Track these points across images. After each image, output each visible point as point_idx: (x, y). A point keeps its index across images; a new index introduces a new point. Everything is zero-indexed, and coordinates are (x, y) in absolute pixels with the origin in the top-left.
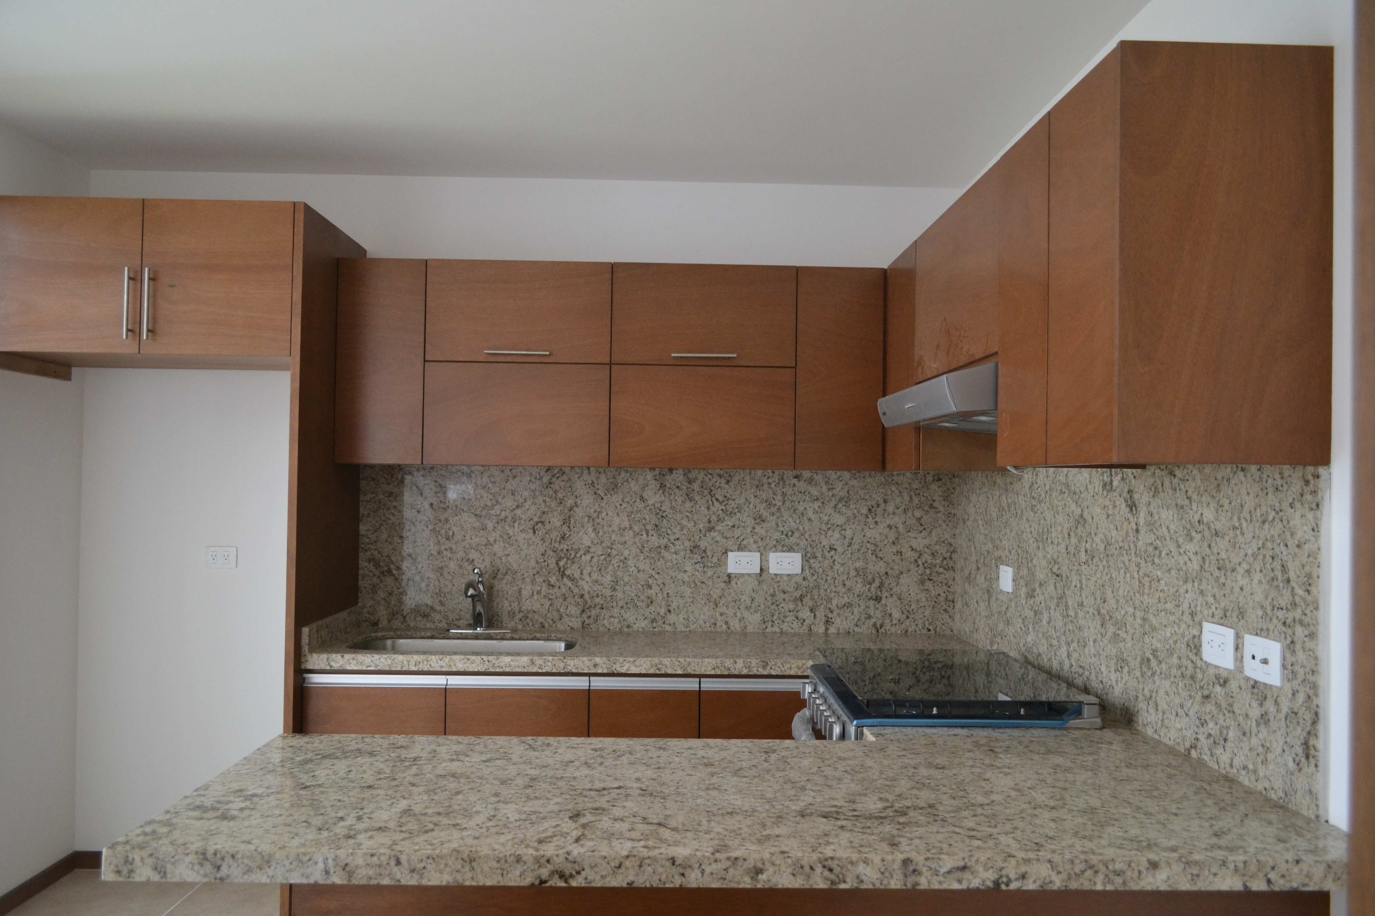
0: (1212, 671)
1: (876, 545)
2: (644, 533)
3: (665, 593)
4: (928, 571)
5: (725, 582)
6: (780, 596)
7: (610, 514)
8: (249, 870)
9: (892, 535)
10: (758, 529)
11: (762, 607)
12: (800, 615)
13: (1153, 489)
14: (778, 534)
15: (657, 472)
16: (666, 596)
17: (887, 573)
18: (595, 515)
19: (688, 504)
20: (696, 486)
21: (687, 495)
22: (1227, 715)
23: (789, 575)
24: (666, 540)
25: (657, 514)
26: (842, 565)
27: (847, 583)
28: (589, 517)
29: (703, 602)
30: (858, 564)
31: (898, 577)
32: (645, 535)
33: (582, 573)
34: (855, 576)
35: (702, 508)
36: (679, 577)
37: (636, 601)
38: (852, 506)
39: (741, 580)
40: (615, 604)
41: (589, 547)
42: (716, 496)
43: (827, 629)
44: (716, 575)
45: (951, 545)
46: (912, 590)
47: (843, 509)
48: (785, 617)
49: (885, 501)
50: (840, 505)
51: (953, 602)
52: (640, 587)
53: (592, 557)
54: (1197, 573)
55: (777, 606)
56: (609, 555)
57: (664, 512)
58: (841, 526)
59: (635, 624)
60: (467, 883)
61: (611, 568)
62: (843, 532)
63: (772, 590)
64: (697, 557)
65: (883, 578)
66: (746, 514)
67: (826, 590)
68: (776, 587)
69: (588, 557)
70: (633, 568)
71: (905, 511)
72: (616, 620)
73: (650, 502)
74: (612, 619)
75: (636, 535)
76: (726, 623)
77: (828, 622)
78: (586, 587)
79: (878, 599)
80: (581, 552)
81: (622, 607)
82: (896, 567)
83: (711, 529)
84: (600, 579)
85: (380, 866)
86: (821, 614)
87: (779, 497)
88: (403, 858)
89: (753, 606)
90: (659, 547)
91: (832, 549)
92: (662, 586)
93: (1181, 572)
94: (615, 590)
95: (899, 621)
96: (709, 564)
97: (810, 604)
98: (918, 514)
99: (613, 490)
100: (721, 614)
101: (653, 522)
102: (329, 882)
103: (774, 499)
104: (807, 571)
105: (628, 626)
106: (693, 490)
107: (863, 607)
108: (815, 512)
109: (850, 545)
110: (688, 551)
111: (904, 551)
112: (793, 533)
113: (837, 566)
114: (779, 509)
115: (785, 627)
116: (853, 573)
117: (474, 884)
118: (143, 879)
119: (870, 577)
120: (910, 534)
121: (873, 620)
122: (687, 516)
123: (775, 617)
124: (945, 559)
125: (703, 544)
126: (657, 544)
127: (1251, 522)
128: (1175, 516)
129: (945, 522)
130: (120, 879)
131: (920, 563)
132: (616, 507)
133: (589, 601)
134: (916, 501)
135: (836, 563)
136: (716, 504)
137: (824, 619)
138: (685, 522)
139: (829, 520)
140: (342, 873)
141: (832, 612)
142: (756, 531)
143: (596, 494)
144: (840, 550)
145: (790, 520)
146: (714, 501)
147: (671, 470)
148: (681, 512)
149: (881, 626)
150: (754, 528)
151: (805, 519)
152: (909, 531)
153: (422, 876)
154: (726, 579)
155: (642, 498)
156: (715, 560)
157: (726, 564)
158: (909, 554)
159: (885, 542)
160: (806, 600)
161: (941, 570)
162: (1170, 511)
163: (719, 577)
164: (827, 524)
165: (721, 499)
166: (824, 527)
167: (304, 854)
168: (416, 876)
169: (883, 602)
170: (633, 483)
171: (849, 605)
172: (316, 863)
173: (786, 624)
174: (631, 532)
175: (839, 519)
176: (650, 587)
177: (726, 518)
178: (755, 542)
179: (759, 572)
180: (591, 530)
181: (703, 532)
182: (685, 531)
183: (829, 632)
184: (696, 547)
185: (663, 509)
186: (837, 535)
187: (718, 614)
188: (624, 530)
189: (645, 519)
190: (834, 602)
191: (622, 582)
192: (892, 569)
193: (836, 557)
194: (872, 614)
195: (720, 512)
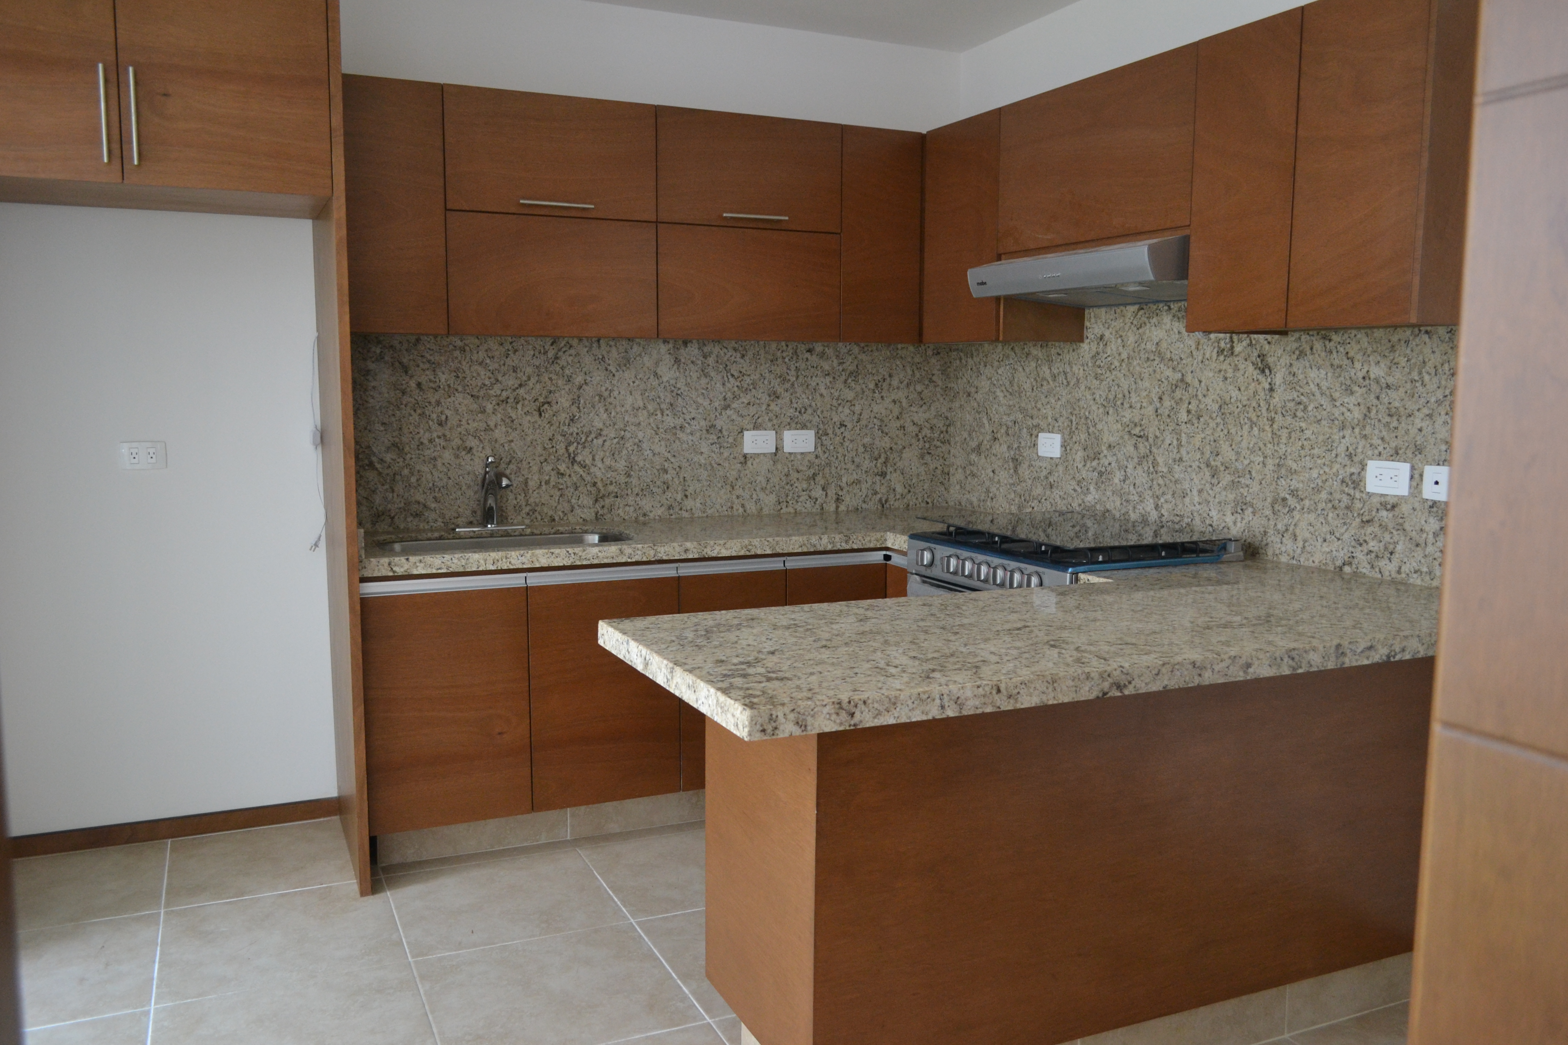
0: (1375, 500)
1: (882, 421)
2: (659, 412)
3: (681, 477)
4: (927, 445)
5: (741, 463)
6: (794, 475)
7: (623, 392)
8: (879, 714)
9: (896, 411)
10: (773, 406)
11: (777, 487)
12: (813, 494)
13: (1297, 352)
14: (791, 410)
15: (671, 345)
16: (682, 480)
17: (891, 448)
18: (606, 394)
19: (704, 381)
20: (711, 360)
21: (703, 371)
22: (1395, 532)
23: (802, 453)
24: (681, 420)
25: (672, 391)
26: (852, 441)
27: (855, 460)
28: (600, 396)
29: (719, 485)
30: (867, 440)
31: (901, 452)
32: (659, 415)
33: (594, 459)
34: (863, 453)
35: (718, 385)
36: (696, 459)
37: (652, 486)
38: (861, 381)
39: (757, 460)
40: (629, 491)
41: (601, 430)
42: (732, 371)
43: (837, 507)
44: (732, 456)
45: (947, 418)
46: (913, 464)
47: (853, 384)
48: (799, 497)
49: (890, 376)
50: (850, 380)
51: (948, 474)
52: (655, 471)
53: (605, 441)
54: (1359, 421)
55: (791, 485)
56: (622, 438)
57: (679, 389)
58: (851, 401)
59: (651, 512)
60: (1050, 703)
61: (624, 452)
62: (852, 408)
63: (786, 470)
64: (713, 438)
65: (888, 453)
66: (761, 391)
67: (837, 468)
68: (790, 466)
69: (600, 441)
70: (649, 452)
71: (908, 385)
72: (632, 509)
73: (665, 379)
74: (627, 508)
75: (650, 415)
76: (743, 506)
77: (838, 500)
78: (599, 474)
79: (883, 475)
80: (593, 436)
81: (637, 494)
82: (899, 442)
83: (727, 407)
84: (613, 464)
85: (984, 696)
86: (832, 492)
87: (793, 373)
88: (1003, 687)
89: (768, 487)
90: (675, 427)
91: (842, 425)
92: (678, 469)
93: (1336, 422)
94: (629, 476)
95: (902, 495)
96: (725, 444)
97: (822, 482)
98: (919, 388)
99: (625, 365)
100: (738, 497)
101: (667, 401)
102: (944, 716)
103: (788, 374)
104: (819, 449)
105: (645, 515)
106: (709, 365)
107: (870, 483)
108: (827, 388)
109: (859, 421)
110: (704, 432)
111: (906, 425)
112: (806, 409)
113: (847, 444)
114: (793, 385)
115: (799, 507)
116: (861, 449)
117: (1055, 702)
118: (787, 735)
119: (876, 453)
120: (912, 409)
121: (879, 496)
122: (703, 394)
123: (789, 498)
124: (942, 432)
125: (719, 424)
126: (673, 425)
127: (1436, 375)
128: (1329, 374)
129: (942, 395)
130: (765, 738)
131: (920, 437)
132: (629, 384)
133: (602, 489)
134: (918, 375)
135: (846, 439)
136: (731, 379)
137: (835, 497)
138: (700, 400)
139: (839, 396)
140: (955, 706)
141: (842, 490)
142: (771, 408)
143: (607, 370)
144: (850, 426)
145: (803, 396)
146: (730, 377)
147: (685, 343)
148: (696, 390)
149: (886, 501)
150: (769, 405)
151: (818, 394)
152: (911, 405)
153: (1016, 700)
154: (742, 459)
155: (656, 374)
156: (731, 440)
157: (742, 444)
158: (911, 429)
159: (890, 417)
160: (818, 478)
161: (939, 444)
162: (1322, 371)
163: (735, 458)
164: (837, 399)
165: (736, 374)
166: (835, 403)
167: (924, 693)
168: (1012, 701)
169: (888, 477)
170: (646, 358)
171: (858, 482)
172: (934, 700)
173: (799, 504)
174: (645, 412)
175: (850, 395)
176: (666, 471)
177: (742, 395)
178: (770, 420)
179: (774, 451)
180: (602, 410)
181: (719, 411)
182: (700, 410)
183: (840, 509)
184: (713, 426)
185: (678, 386)
186: (847, 411)
187: (734, 497)
188: (637, 410)
189: (659, 397)
190: (844, 480)
191: (637, 467)
192: (896, 444)
193: (846, 434)
194: (878, 490)
195: (736, 389)
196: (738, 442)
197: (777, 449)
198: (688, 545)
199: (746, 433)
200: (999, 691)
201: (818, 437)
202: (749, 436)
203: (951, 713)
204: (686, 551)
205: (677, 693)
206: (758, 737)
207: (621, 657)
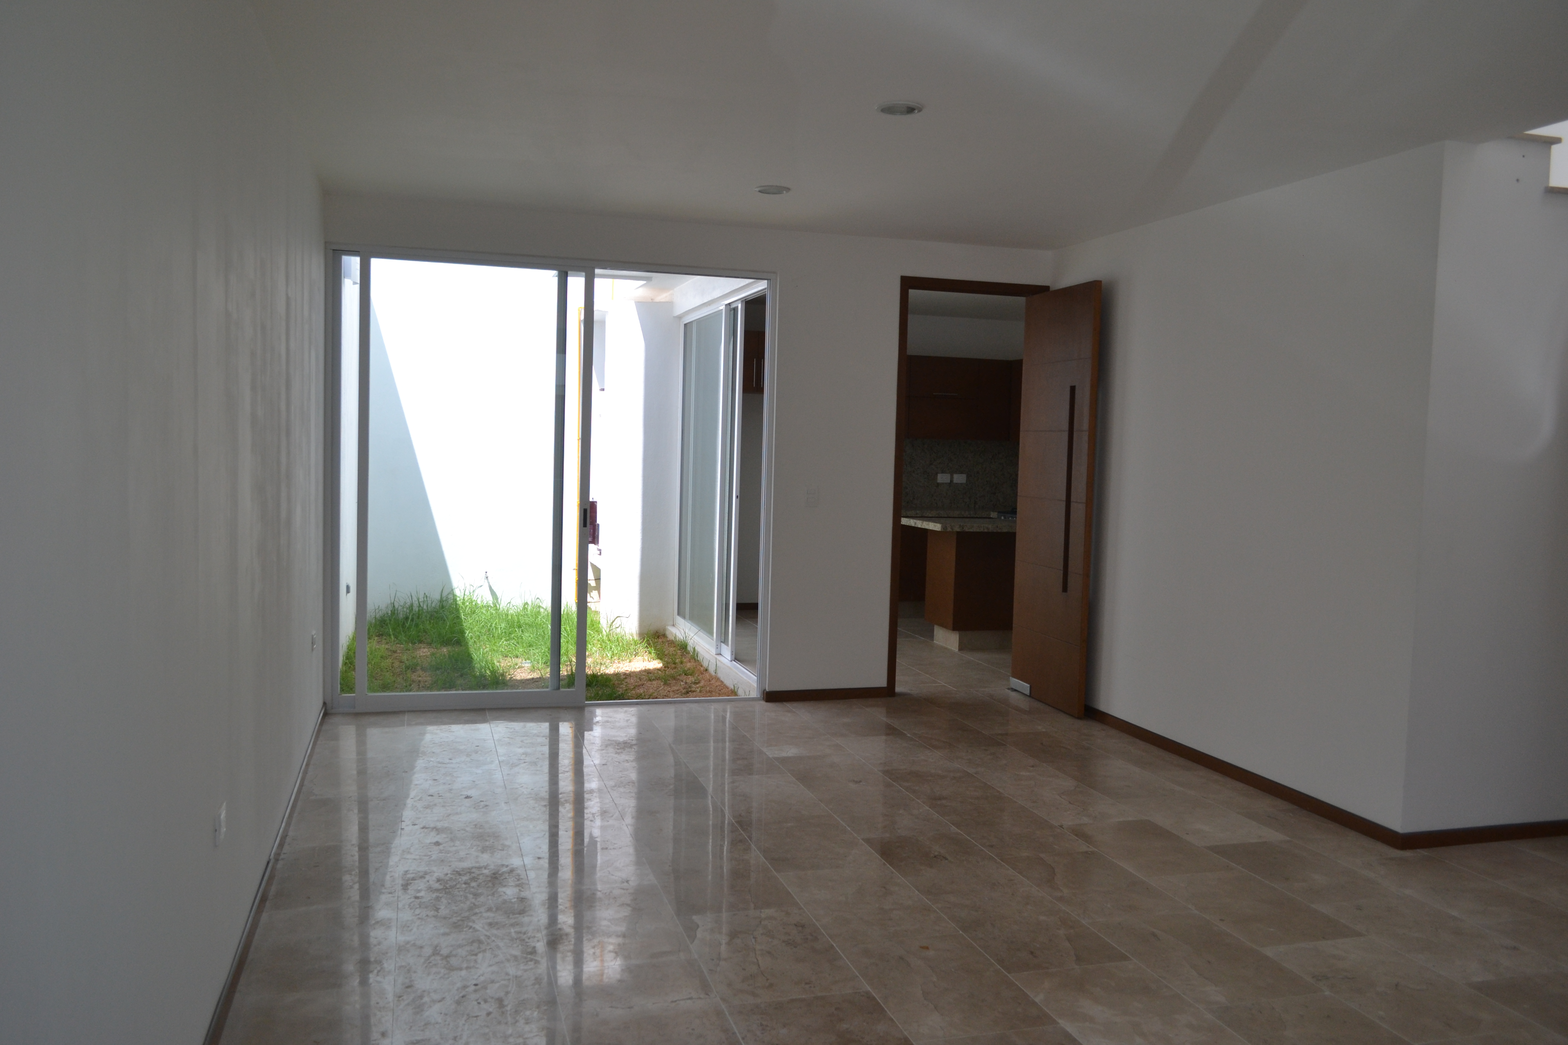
1: (994, 471)
6: (957, 492)
9: (1001, 467)
10: (950, 464)
11: (950, 496)
12: (965, 500)
14: (957, 466)
16: (913, 492)
17: (998, 483)
19: (923, 454)
20: (926, 446)
21: (922, 450)
23: (961, 484)
24: (914, 468)
26: (982, 479)
27: (983, 487)
29: (927, 494)
30: (988, 479)
31: (1003, 484)
34: (986, 484)
35: (928, 455)
36: (918, 484)
38: (986, 455)
39: (943, 486)
43: (975, 506)
44: (933, 484)
46: (1007, 490)
47: (983, 456)
48: (959, 501)
49: (999, 453)
50: (981, 455)
55: (956, 496)
57: (913, 457)
58: (982, 463)
62: (982, 466)
63: (954, 490)
64: (927, 476)
65: (997, 485)
66: (945, 458)
67: (975, 490)
68: (956, 488)
71: (1006, 457)
76: (936, 503)
77: (975, 503)
79: (995, 493)
82: (1002, 480)
83: (931, 464)
86: (973, 500)
87: (958, 451)
89: (947, 496)
90: (911, 471)
91: (978, 473)
92: (911, 488)
95: (1002, 502)
96: (930, 479)
97: (969, 495)
98: (1011, 458)
103: (956, 452)
104: (968, 482)
106: (925, 448)
107: (989, 497)
108: (972, 457)
109: (985, 471)
110: (922, 474)
111: (1005, 473)
112: (963, 466)
114: (958, 456)
119: (992, 485)
120: (1008, 467)
121: (993, 502)
122: (922, 459)
123: (955, 501)
125: (929, 470)
131: (1011, 479)
135: (979, 479)
138: (921, 461)
141: (977, 499)
144: (981, 473)
145: (962, 461)
146: (933, 452)
148: (920, 457)
149: (996, 505)
150: (948, 464)
151: (968, 460)
152: (1007, 465)
154: (937, 485)
156: (932, 477)
157: (937, 479)
158: (1007, 475)
159: (998, 470)
160: (967, 494)
164: (976, 462)
165: (935, 451)
166: (975, 464)
169: (997, 494)
171: (984, 496)
173: (959, 504)
175: (981, 461)
176: (907, 488)
177: (937, 460)
178: (948, 470)
181: (929, 465)
182: (921, 465)
184: (927, 471)
185: (913, 455)
186: (980, 467)
187: (933, 500)
190: (978, 494)
192: (1000, 481)
193: (979, 476)
194: (992, 500)
195: (935, 457)
196: (935, 478)
197: (951, 481)
198: (918, 512)
199: (938, 475)
200: (997, 527)
201: (968, 477)
202: (940, 476)
203: (986, 531)
204: (917, 514)
205: (924, 527)
206: (942, 530)
207: (907, 525)
